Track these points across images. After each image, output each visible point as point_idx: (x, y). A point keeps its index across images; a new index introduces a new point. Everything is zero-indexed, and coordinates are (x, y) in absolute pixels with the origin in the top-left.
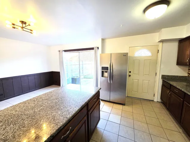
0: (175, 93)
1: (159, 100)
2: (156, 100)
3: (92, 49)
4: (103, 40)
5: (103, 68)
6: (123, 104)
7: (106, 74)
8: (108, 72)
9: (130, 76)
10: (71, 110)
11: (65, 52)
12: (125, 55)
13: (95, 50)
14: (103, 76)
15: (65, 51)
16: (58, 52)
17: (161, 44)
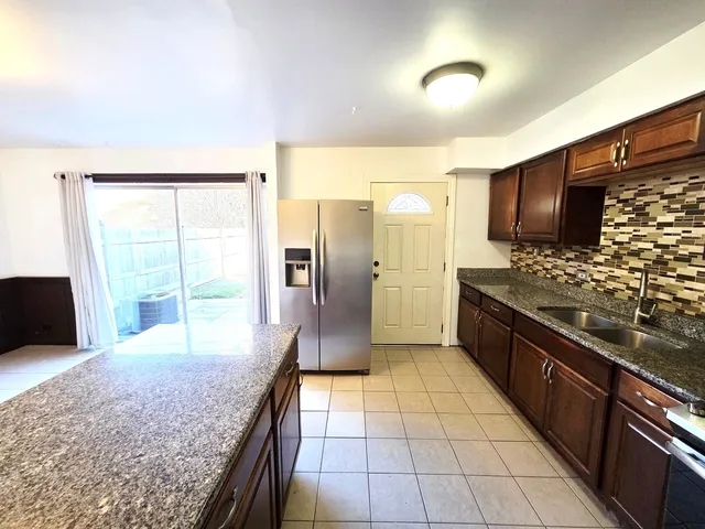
0: (493, 315)
1: (455, 341)
2: (446, 343)
3: (240, 178)
4: (281, 148)
5: (290, 253)
6: (364, 373)
7: (301, 276)
8: (309, 266)
9: (376, 276)
10: (225, 422)
11: (95, 180)
12: (365, 209)
13: (249, 182)
14: (289, 282)
15: (98, 178)
16: (57, 182)
17: (452, 179)
